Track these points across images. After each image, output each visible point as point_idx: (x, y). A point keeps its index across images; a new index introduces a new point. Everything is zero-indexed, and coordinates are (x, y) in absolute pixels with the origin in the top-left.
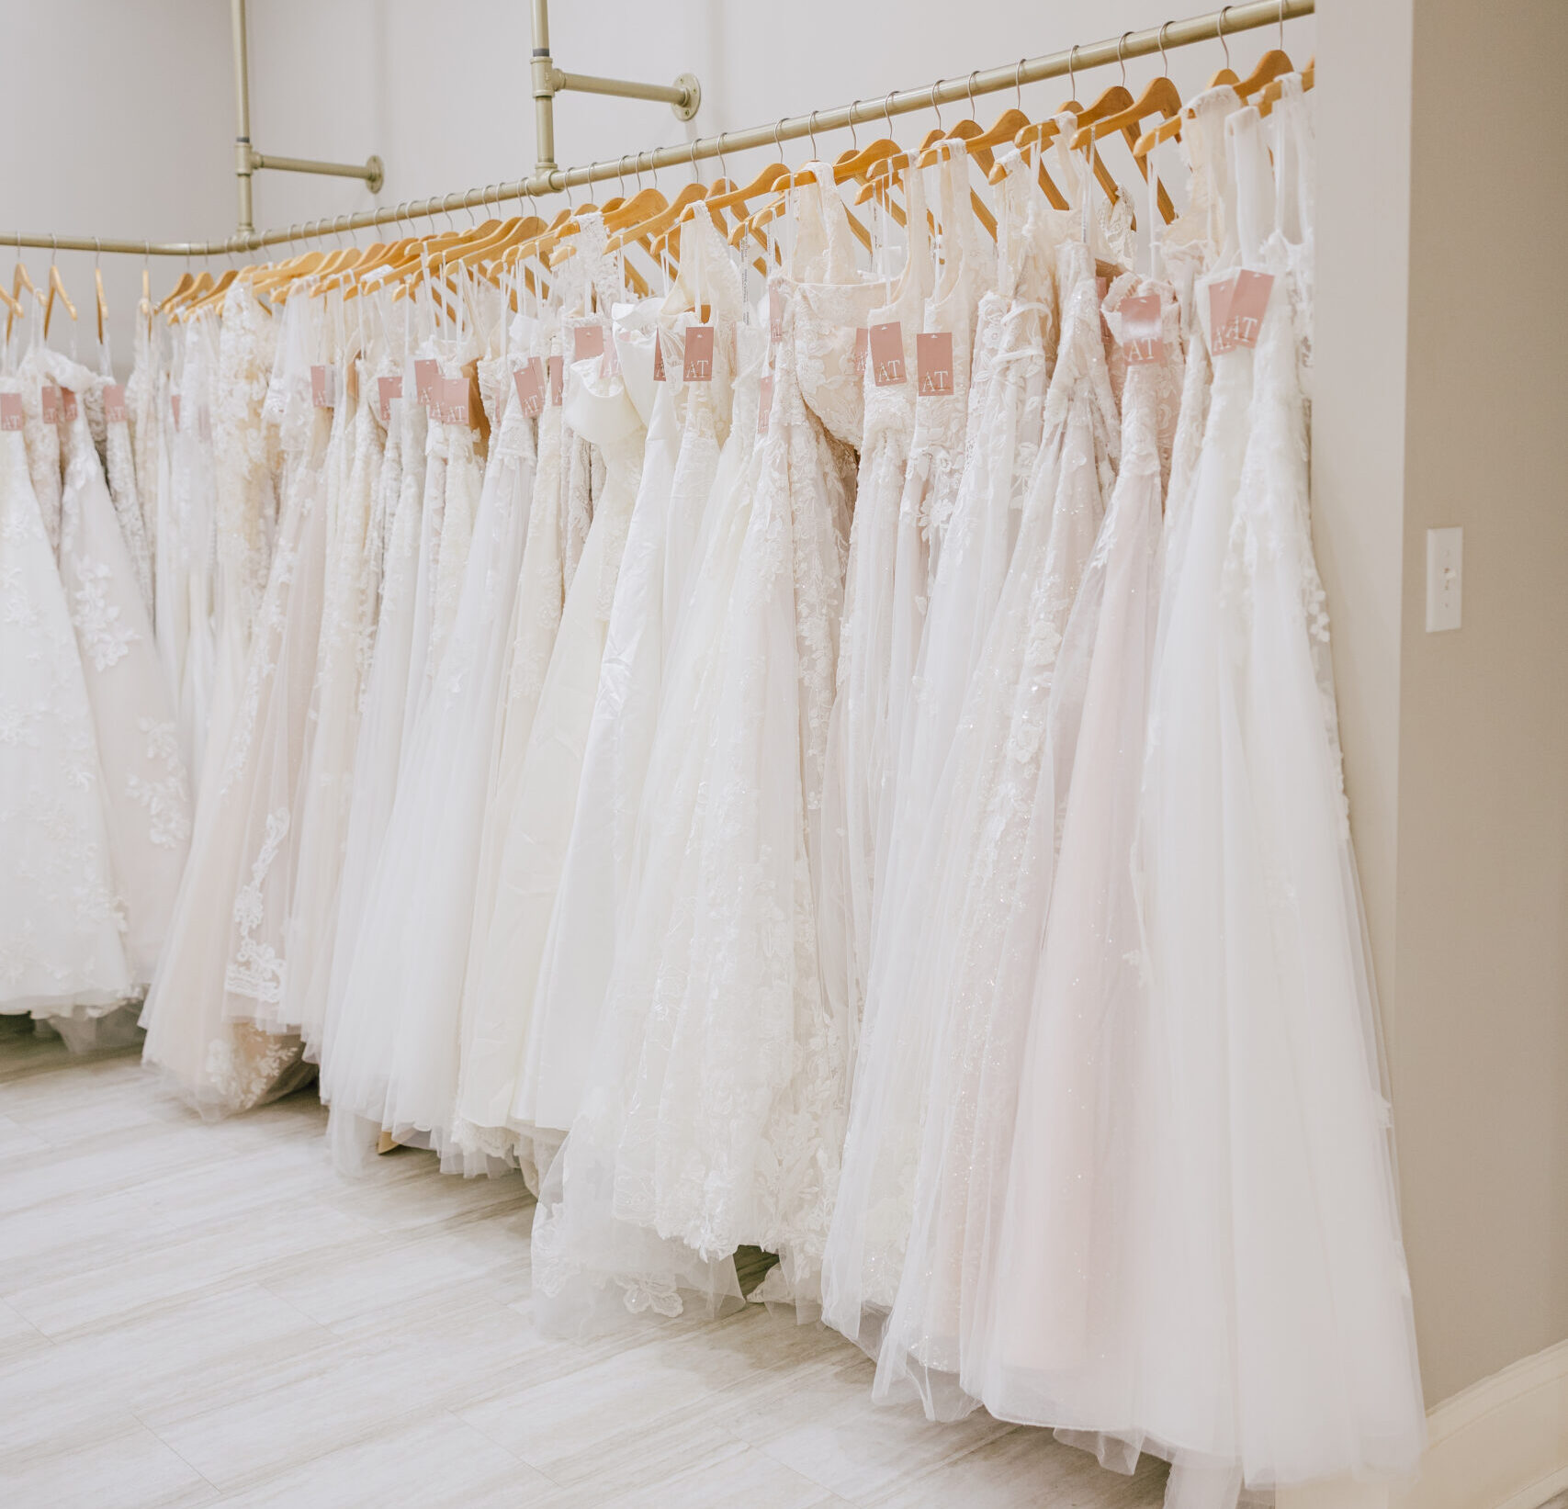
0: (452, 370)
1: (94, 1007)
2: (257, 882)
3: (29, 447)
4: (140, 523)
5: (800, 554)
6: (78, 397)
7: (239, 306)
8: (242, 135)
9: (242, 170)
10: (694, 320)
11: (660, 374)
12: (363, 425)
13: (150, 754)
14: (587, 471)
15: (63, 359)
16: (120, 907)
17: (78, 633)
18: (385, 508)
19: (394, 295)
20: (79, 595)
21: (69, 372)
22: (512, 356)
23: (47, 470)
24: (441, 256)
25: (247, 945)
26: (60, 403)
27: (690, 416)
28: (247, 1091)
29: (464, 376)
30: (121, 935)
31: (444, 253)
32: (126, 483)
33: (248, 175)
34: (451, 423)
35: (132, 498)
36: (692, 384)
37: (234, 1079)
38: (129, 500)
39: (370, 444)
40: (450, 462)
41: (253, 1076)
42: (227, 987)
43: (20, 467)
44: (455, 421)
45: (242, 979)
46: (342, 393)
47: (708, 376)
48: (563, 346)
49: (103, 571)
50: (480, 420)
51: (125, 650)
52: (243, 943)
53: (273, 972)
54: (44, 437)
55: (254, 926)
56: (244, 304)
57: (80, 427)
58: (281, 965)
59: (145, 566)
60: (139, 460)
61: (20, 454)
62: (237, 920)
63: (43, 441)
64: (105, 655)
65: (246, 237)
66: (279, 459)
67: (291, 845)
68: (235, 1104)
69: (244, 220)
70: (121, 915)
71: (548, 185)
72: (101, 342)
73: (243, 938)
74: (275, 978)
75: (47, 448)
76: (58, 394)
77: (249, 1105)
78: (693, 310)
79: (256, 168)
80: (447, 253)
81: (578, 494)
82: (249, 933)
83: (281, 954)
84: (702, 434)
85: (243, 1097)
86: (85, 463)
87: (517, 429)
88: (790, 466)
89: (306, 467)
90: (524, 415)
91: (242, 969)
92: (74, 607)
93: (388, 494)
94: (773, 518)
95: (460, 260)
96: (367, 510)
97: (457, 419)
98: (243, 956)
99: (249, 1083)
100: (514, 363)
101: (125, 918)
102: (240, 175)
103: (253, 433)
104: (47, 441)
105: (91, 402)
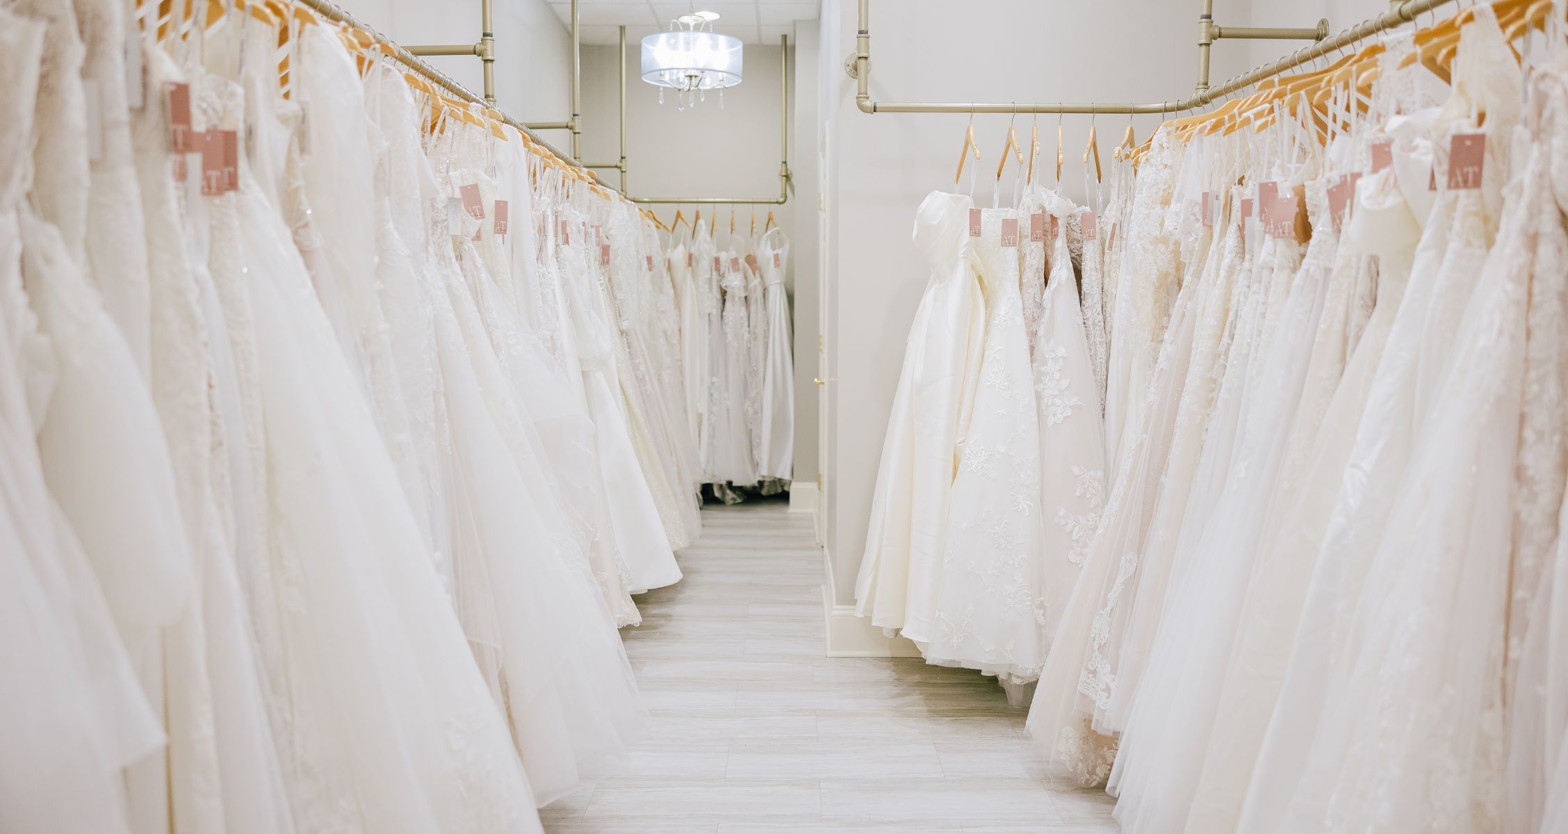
0: (1286, 192)
1: (1018, 677)
2: (1109, 608)
3: (1021, 258)
4: (1101, 317)
5: (1533, 375)
6: (1060, 222)
7: (1161, 146)
8: (1205, 13)
9: (1203, 41)
10: (1468, 128)
11: (1433, 187)
12: (1231, 239)
13: (1077, 494)
14: (1374, 282)
15: (1052, 193)
16: (1041, 606)
17: (1039, 397)
18: (1237, 310)
19: (1256, 127)
20: (1043, 369)
21: (1055, 203)
22: (1328, 175)
23: (1033, 276)
24: (1286, 89)
25: (1096, 657)
26: (1048, 226)
27: (1457, 225)
28: (1092, 772)
29: (1295, 196)
30: (1040, 627)
31: (1289, 87)
32: (1093, 287)
33: (1208, 45)
34: (1279, 236)
35: (1097, 297)
36: (1462, 193)
37: (1081, 761)
38: (1093, 298)
39: (1235, 256)
40: (1275, 271)
41: (1100, 761)
42: (1079, 687)
43: (1013, 274)
44: (1281, 235)
45: (1089, 684)
46: (1219, 213)
47: (1477, 183)
48: (1363, 161)
49: (1062, 351)
50: (1304, 231)
51: (1069, 413)
52: (1094, 655)
53: (1107, 685)
54: (1032, 251)
55: (1102, 644)
56: (1165, 145)
57: (1060, 243)
58: (1114, 680)
59: (1101, 350)
60: (1105, 269)
61: (1014, 264)
62: (1093, 636)
63: (1030, 254)
64: (1055, 415)
65: (1202, 93)
66: (1180, 267)
67: (1133, 582)
68: (1082, 780)
69: (1202, 80)
70: (1041, 612)
71: (1398, 16)
72: (1100, 182)
73: (1094, 651)
74: (1108, 690)
75: (1035, 260)
76: (1048, 219)
77: (1094, 784)
78: (1469, 117)
79: (1215, 39)
80: (1292, 87)
81: (1362, 303)
82: (1098, 649)
83: (1114, 671)
84: (1469, 244)
85: (1088, 776)
86: (1062, 271)
87: (1326, 241)
88: (1531, 278)
89: (1191, 276)
90: (1333, 227)
91: (1091, 675)
92: (1039, 378)
93: (1241, 299)
94: (1500, 333)
95: (1302, 92)
96: (1226, 312)
97: (1284, 233)
98: (1092, 665)
99: (1095, 767)
100: (1329, 181)
101: (1044, 615)
102: (1201, 45)
103: (1162, 247)
104: (1033, 254)
105: (1074, 226)
